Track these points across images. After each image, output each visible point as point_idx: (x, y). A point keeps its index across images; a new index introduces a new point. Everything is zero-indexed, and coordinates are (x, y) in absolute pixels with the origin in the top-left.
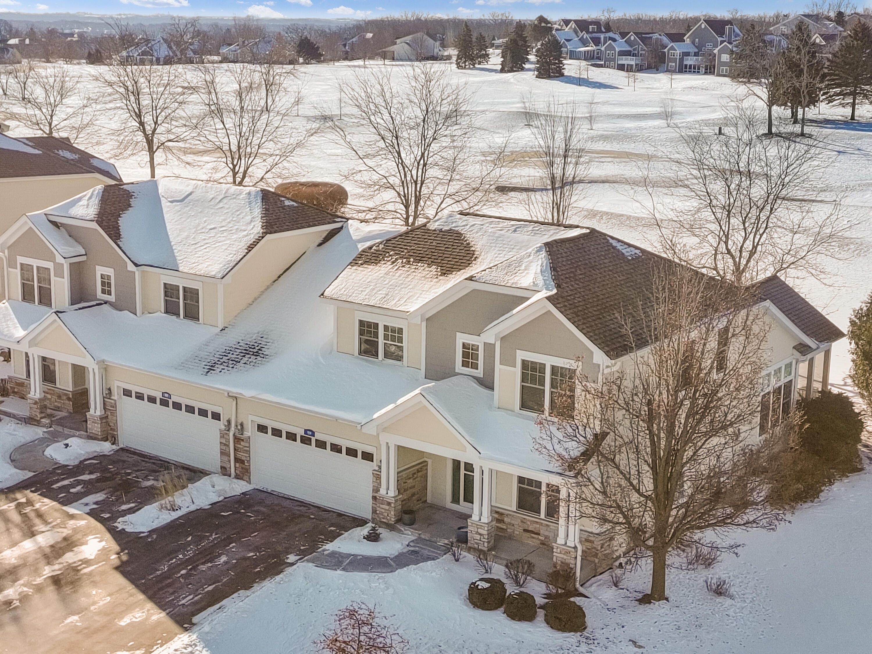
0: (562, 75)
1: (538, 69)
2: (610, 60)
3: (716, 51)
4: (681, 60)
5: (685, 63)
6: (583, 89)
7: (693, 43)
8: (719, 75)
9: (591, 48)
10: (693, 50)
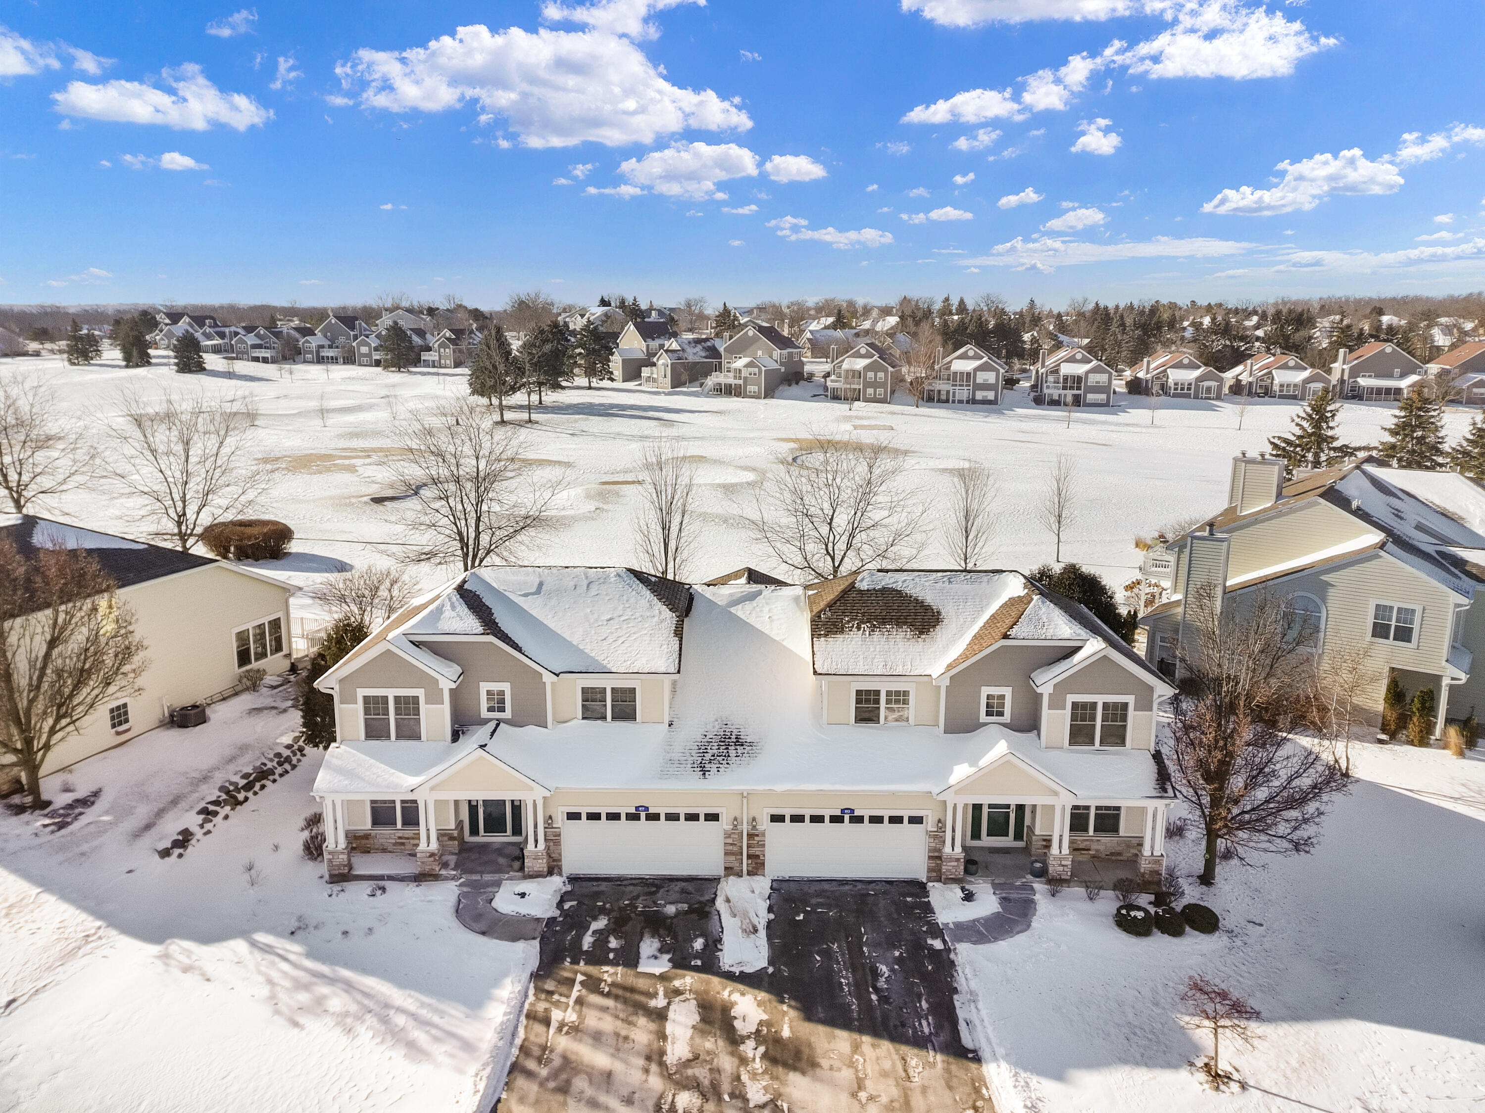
0: (205, 369)
1: (177, 364)
2: (243, 353)
3: (354, 344)
4: (318, 352)
5: (322, 354)
6: (234, 382)
7: (326, 336)
8: (360, 365)
9: (217, 341)
10: (328, 343)
